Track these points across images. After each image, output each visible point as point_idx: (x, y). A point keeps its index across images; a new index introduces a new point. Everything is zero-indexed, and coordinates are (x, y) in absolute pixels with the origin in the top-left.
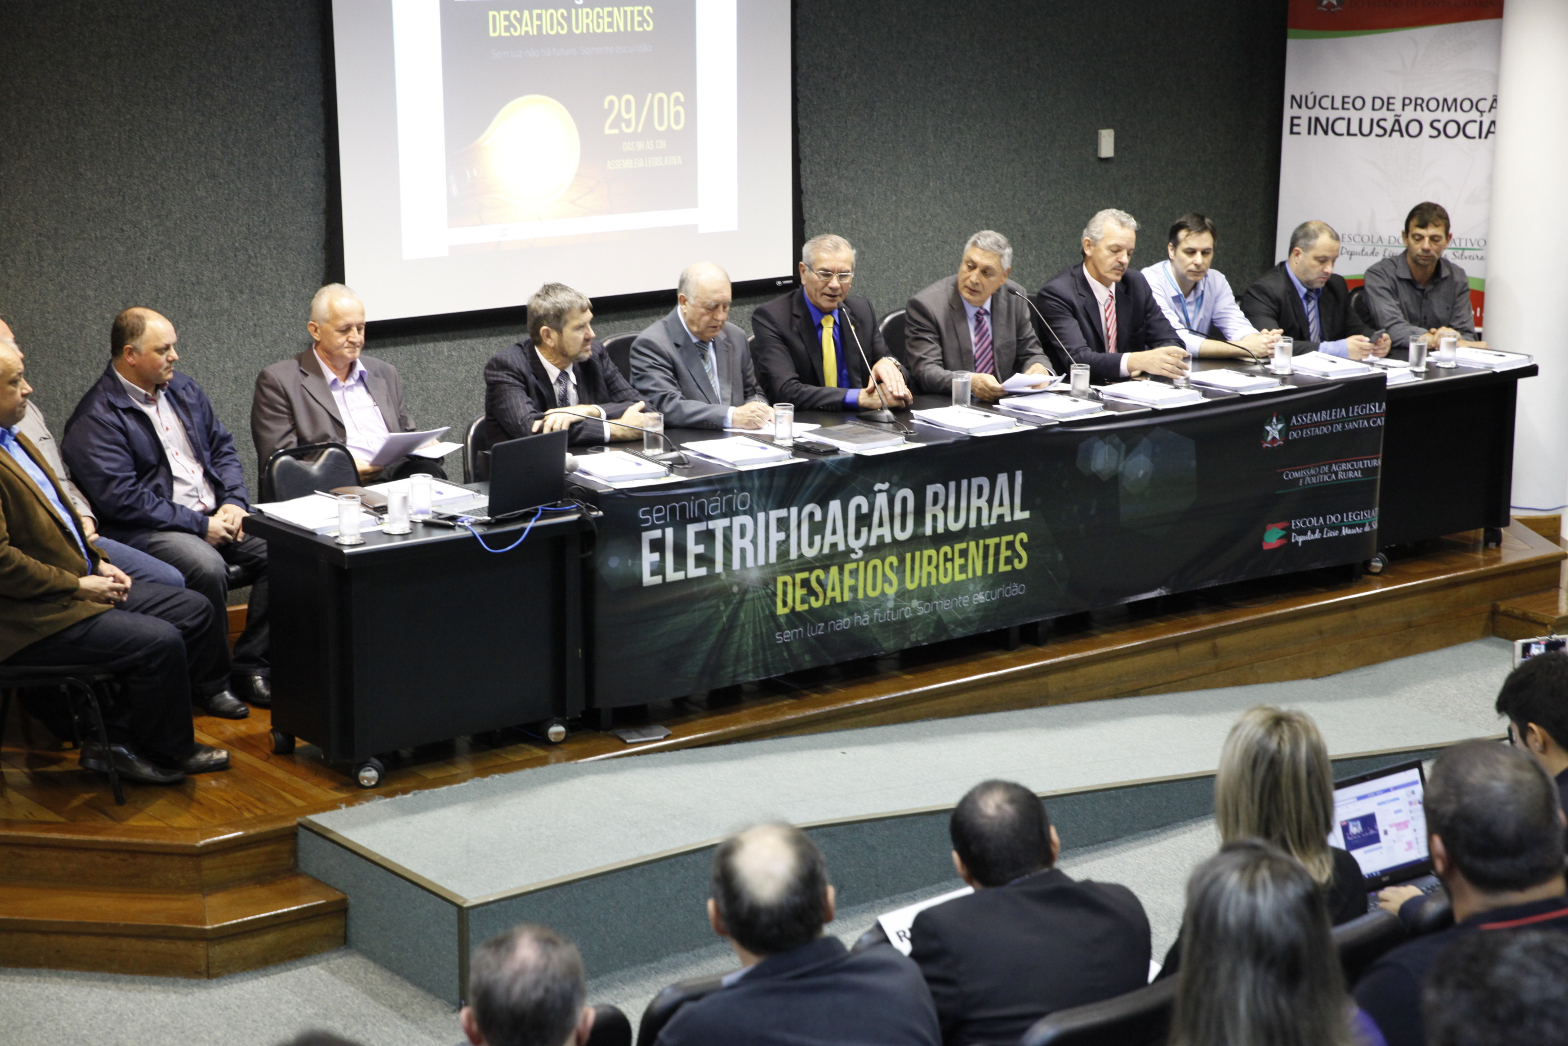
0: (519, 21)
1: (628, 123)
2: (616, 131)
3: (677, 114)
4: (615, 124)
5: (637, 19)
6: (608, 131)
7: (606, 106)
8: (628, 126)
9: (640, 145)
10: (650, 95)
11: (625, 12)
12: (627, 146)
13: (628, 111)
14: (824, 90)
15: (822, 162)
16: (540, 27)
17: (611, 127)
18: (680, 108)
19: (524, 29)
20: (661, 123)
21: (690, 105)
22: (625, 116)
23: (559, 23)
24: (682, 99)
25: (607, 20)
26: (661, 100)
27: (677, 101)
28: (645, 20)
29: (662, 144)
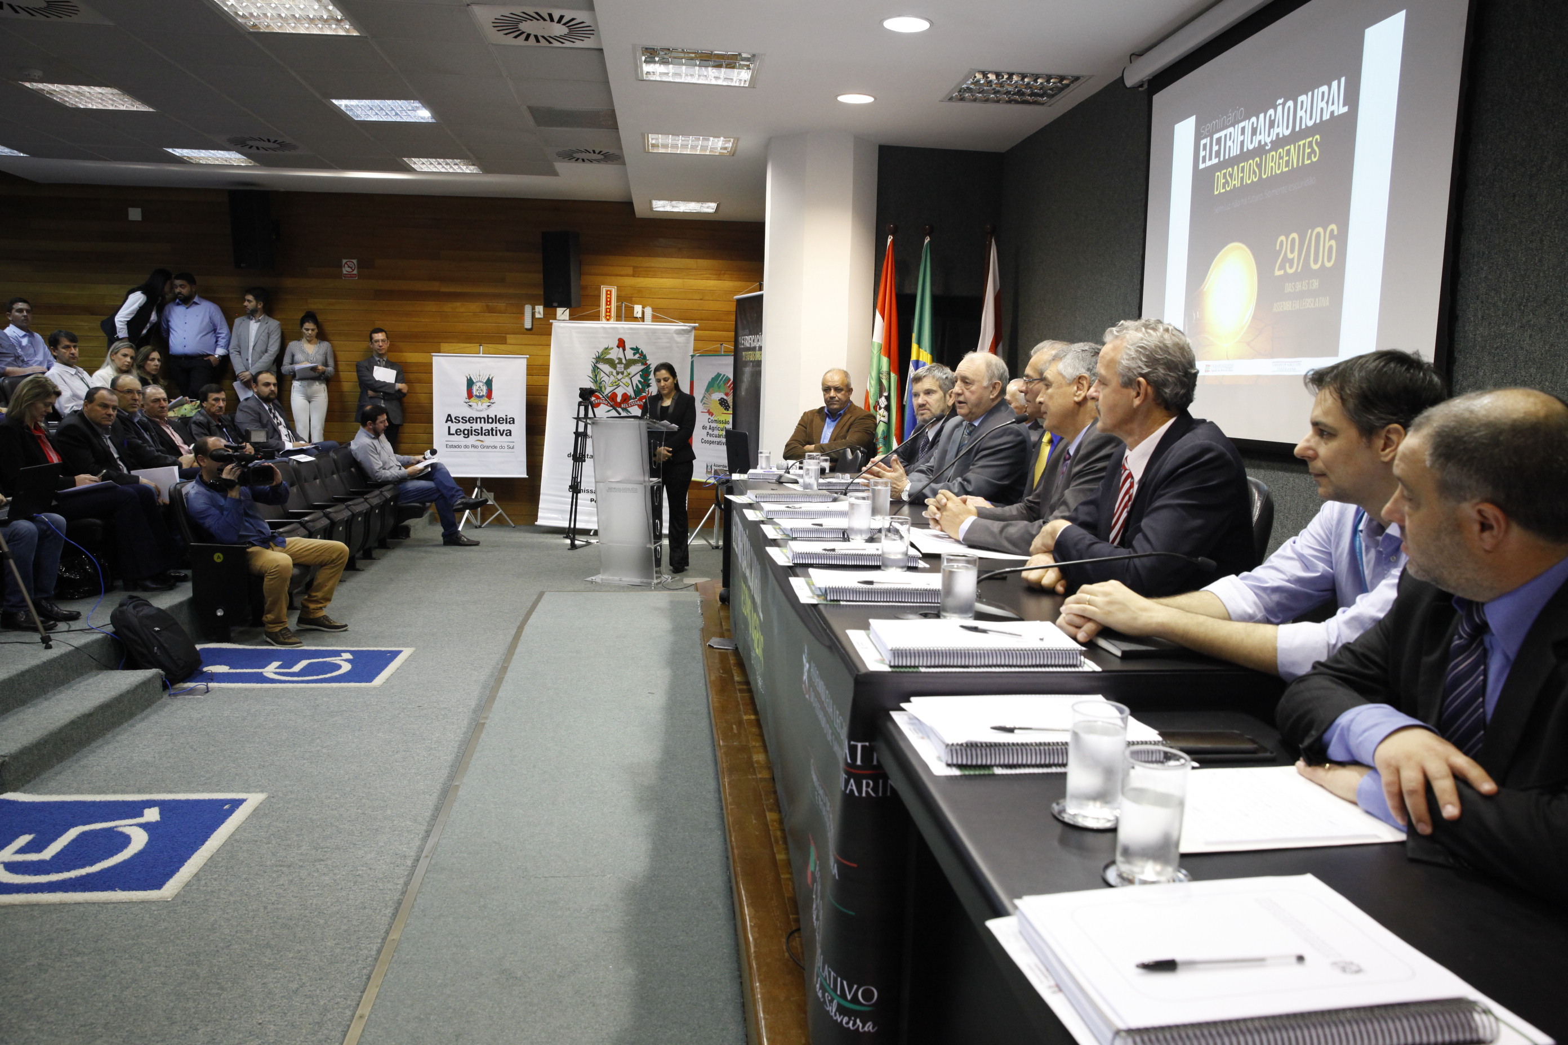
0: (1231, 176)
1: (1291, 261)
2: (1282, 272)
3: (1331, 247)
4: (1282, 267)
5: (1308, 151)
6: (1278, 273)
7: (1278, 248)
8: (1291, 267)
9: (1299, 286)
10: (1310, 231)
11: (1299, 146)
12: (1289, 288)
13: (1292, 252)
14: (1514, 196)
15: (1500, 304)
16: (1242, 178)
17: (1279, 269)
18: (1333, 243)
19: (1233, 183)
20: (1316, 262)
21: (1342, 239)
22: (1290, 256)
23: (1254, 172)
24: (1336, 233)
25: (1286, 158)
26: (1318, 234)
27: (1332, 236)
28: (1313, 151)
29: (1315, 284)
